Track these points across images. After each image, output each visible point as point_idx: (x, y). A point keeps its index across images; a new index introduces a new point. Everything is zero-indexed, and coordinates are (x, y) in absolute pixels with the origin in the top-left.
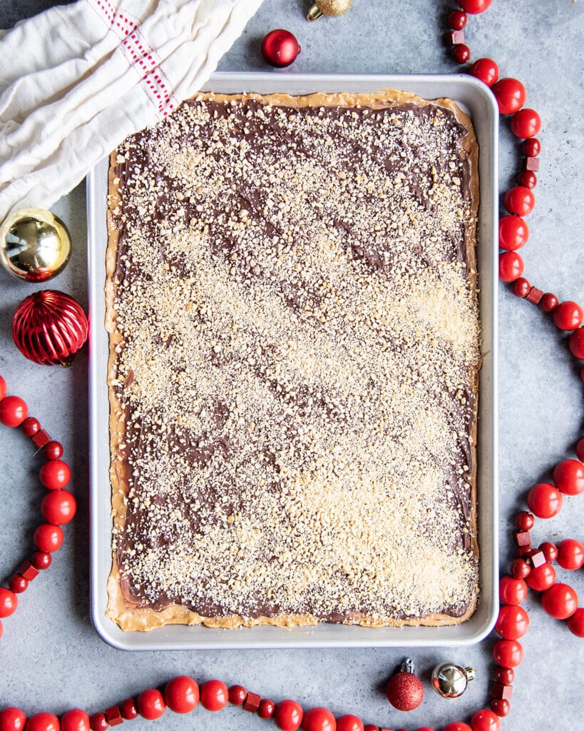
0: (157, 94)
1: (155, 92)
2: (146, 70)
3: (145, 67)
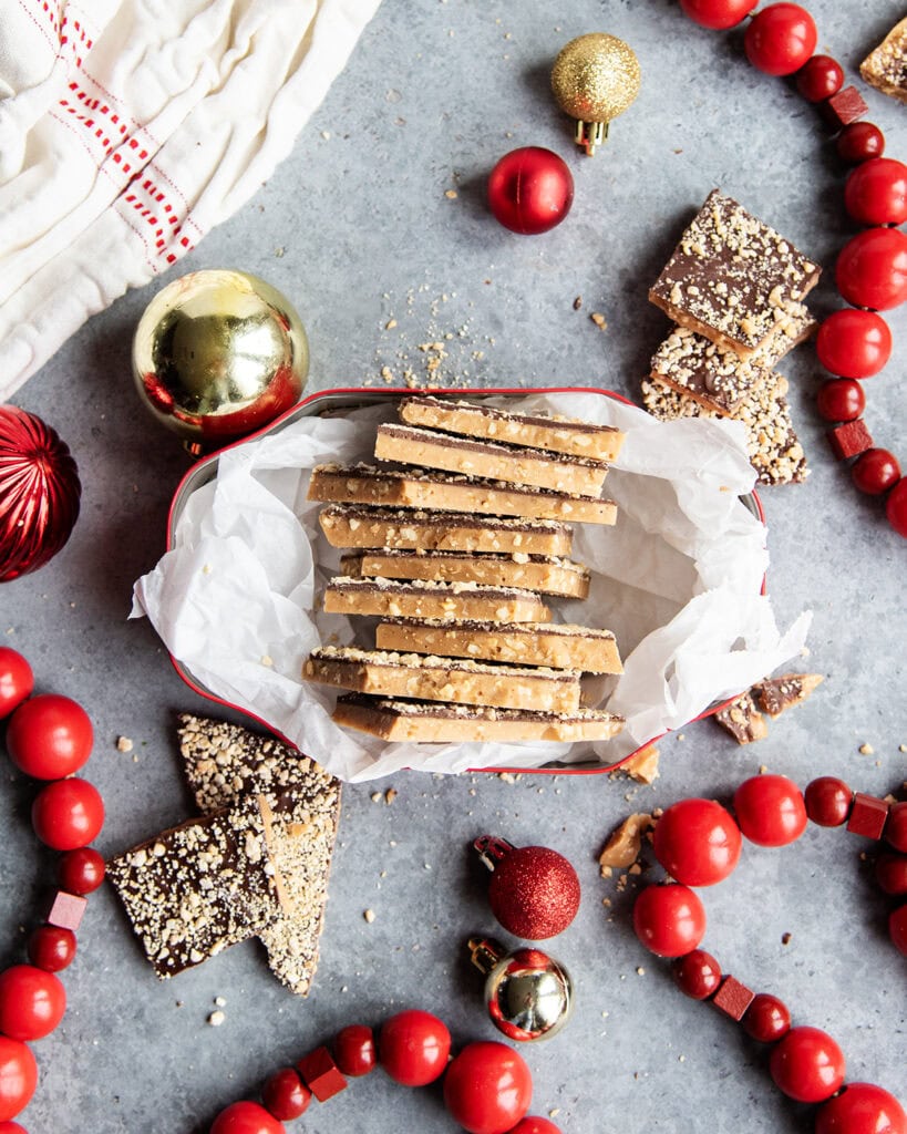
1: (145, 214)
2: (128, 173)
3: (125, 167)
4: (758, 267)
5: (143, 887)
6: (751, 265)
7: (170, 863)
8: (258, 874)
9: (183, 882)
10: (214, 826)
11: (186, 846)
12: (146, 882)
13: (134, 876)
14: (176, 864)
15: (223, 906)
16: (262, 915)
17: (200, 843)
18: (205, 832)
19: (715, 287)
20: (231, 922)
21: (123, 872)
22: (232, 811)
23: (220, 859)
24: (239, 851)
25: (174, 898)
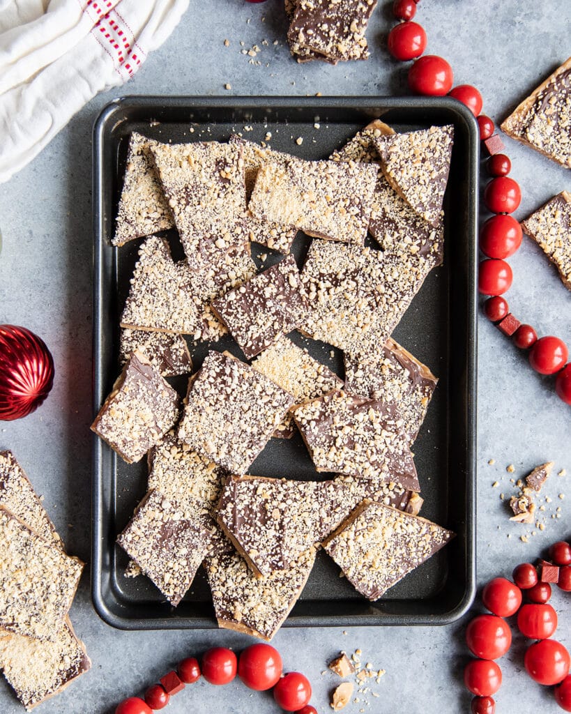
0: (114, 43)
1: (112, 41)
2: (101, 14)
3: (99, 11)
4: (343, 8)
5: (236, 311)
6: (339, 8)
7: (250, 296)
8: (296, 295)
9: (256, 305)
10: (271, 274)
11: (257, 286)
12: (236, 309)
13: (229, 306)
14: (252, 297)
15: (279, 314)
16: (300, 316)
17: (265, 283)
18: (266, 277)
19: (321, 26)
20: (284, 322)
21: (223, 305)
22: (280, 264)
23: (275, 291)
24: (286, 284)
25: (252, 314)
